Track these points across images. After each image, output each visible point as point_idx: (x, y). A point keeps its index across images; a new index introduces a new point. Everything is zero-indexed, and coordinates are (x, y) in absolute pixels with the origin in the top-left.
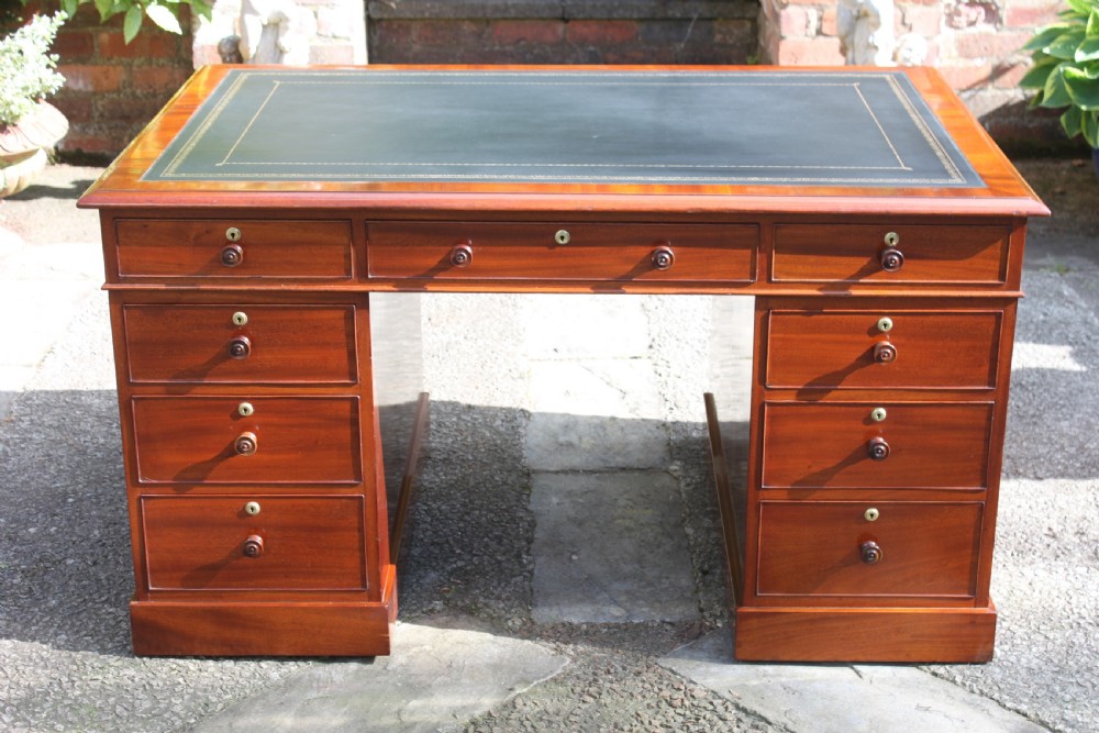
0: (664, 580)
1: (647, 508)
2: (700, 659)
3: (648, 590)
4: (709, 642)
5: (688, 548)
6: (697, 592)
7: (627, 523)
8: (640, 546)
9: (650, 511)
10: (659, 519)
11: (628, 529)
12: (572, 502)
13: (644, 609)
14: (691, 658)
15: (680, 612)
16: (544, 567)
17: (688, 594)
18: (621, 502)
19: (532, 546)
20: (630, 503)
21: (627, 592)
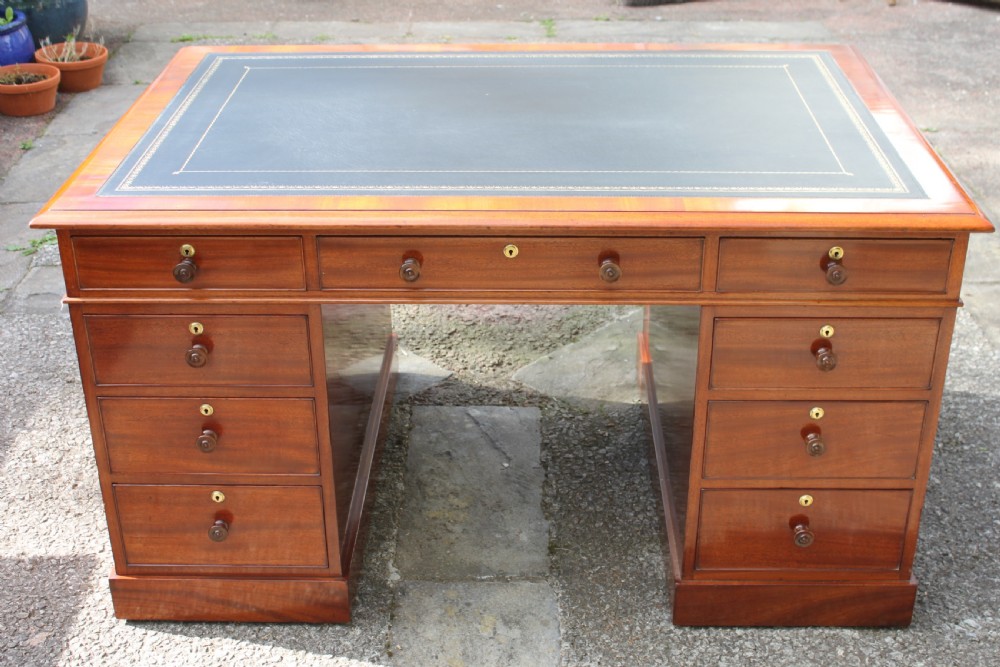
0: (434, 440)
1: (435, 518)
2: (422, 376)
3: (448, 432)
4: (412, 390)
5: (407, 470)
6: (410, 429)
7: (456, 501)
8: (448, 475)
9: (432, 515)
10: (425, 504)
11: (456, 494)
12: (507, 532)
13: (454, 415)
14: (427, 377)
15: (427, 412)
16: (534, 454)
17: (417, 427)
18: (457, 529)
19: (544, 479)
20: (450, 527)
21: (465, 430)
